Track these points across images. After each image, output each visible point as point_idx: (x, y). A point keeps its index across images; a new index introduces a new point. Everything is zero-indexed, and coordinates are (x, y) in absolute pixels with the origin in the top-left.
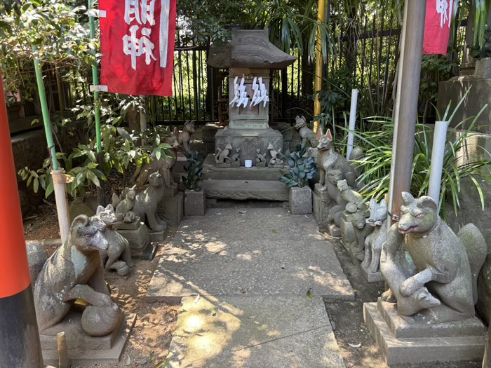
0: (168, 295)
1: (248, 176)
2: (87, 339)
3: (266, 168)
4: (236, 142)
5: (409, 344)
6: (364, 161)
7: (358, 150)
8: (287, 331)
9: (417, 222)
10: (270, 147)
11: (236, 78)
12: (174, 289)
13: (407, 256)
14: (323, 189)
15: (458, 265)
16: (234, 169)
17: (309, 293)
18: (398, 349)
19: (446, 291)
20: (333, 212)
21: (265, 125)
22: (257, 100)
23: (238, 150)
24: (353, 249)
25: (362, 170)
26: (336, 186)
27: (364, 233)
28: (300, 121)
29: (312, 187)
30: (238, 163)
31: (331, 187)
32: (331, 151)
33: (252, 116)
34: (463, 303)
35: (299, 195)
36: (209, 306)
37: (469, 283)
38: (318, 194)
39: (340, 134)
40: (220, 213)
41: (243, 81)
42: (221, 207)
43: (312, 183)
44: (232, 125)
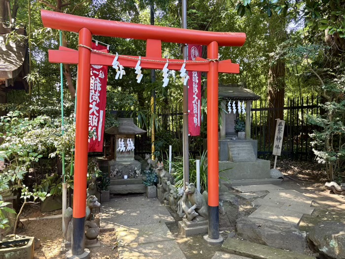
0: (109, 228)
1: (126, 183)
2: (89, 241)
3: (134, 179)
4: (120, 167)
5: (191, 229)
6: (175, 174)
7: (173, 169)
8: (155, 232)
9: (190, 190)
10: (136, 169)
11: (120, 139)
12: (110, 226)
13: (189, 202)
14: (161, 186)
15: (202, 203)
16: (119, 180)
17: (160, 222)
18: (188, 230)
19: (200, 211)
20: (166, 195)
21: (133, 159)
22: (129, 148)
23: (121, 171)
24: (174, 207)
25: (175, 177)
26: (166, 184)
27: (177, 200)
28: (147, 156)
29: (156, 186)
30: (121, 177)
31: (164, 185)
32: (163, 170)
33: (127, 155)
34: (205, 214)
35: (151, 189)
36: (126, 229)
37: (206, 208)
38: (159, 188)
39: (165, 163)
40: (117, 200)
41: (123, 140)
42: (116, 198)
43: (156, 184)
44: (117, 159)
